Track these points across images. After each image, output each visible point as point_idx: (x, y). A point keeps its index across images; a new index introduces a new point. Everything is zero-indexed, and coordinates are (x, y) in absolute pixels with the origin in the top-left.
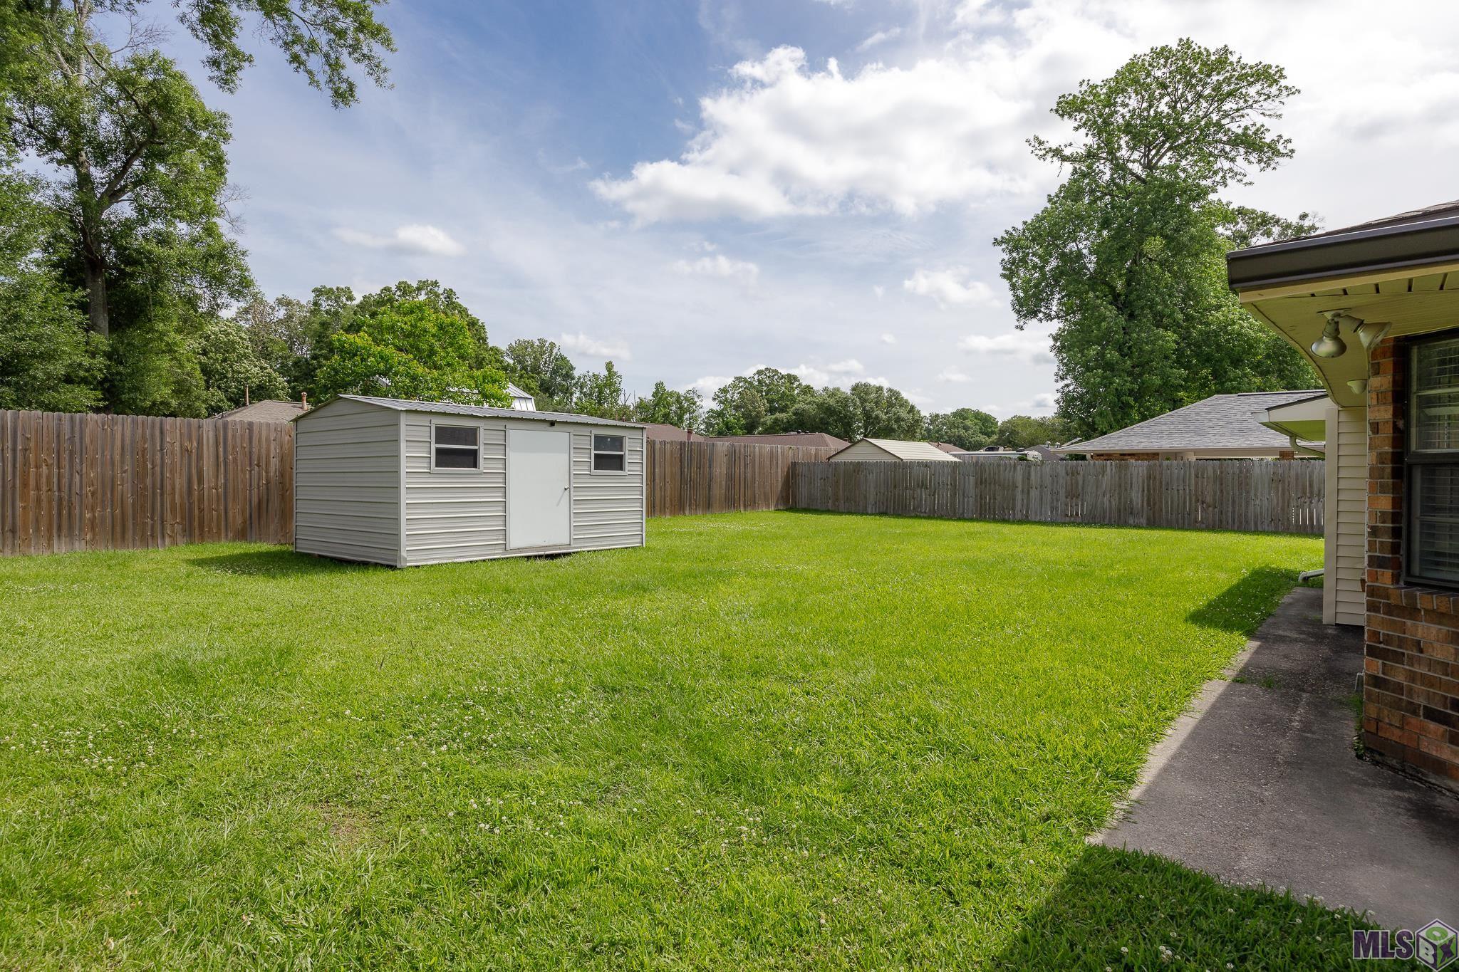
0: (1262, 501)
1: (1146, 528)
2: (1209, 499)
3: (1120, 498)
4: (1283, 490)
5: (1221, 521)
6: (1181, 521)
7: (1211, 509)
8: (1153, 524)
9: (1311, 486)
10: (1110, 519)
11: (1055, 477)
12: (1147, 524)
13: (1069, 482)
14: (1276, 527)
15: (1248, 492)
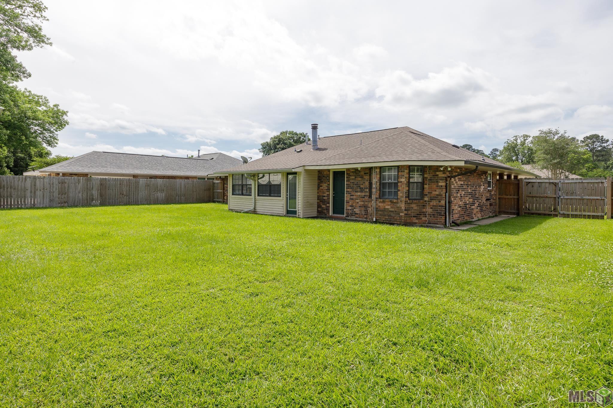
0: (143, 194)
1: (100, 206)
2: (125, 193)
3: (87, 194)
4: (149, 189)
5: (129, 202)
6: (114, 202)
7: (125, 197)
8: (103, 204)
9: (157, 187)
10: (82, 203)
11: (51, 185)
12: (100, 205)
13: (60, 187)
14: (147, 202)
15: (138, 190)
